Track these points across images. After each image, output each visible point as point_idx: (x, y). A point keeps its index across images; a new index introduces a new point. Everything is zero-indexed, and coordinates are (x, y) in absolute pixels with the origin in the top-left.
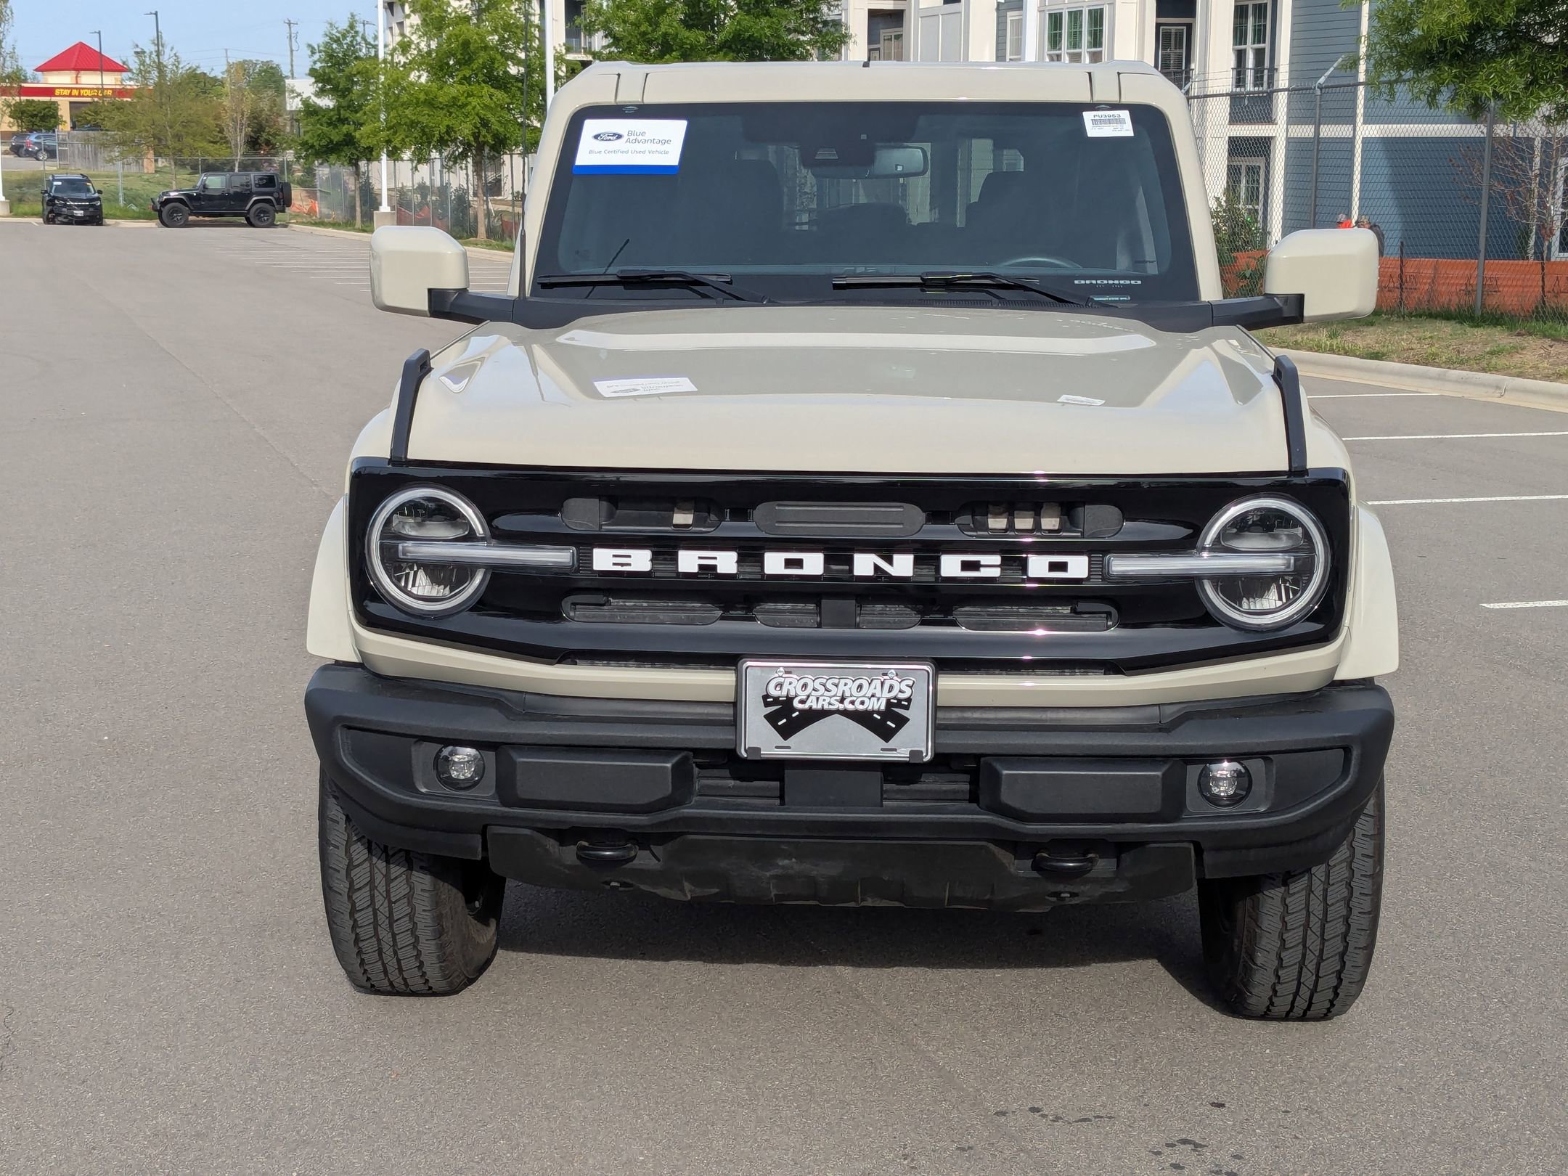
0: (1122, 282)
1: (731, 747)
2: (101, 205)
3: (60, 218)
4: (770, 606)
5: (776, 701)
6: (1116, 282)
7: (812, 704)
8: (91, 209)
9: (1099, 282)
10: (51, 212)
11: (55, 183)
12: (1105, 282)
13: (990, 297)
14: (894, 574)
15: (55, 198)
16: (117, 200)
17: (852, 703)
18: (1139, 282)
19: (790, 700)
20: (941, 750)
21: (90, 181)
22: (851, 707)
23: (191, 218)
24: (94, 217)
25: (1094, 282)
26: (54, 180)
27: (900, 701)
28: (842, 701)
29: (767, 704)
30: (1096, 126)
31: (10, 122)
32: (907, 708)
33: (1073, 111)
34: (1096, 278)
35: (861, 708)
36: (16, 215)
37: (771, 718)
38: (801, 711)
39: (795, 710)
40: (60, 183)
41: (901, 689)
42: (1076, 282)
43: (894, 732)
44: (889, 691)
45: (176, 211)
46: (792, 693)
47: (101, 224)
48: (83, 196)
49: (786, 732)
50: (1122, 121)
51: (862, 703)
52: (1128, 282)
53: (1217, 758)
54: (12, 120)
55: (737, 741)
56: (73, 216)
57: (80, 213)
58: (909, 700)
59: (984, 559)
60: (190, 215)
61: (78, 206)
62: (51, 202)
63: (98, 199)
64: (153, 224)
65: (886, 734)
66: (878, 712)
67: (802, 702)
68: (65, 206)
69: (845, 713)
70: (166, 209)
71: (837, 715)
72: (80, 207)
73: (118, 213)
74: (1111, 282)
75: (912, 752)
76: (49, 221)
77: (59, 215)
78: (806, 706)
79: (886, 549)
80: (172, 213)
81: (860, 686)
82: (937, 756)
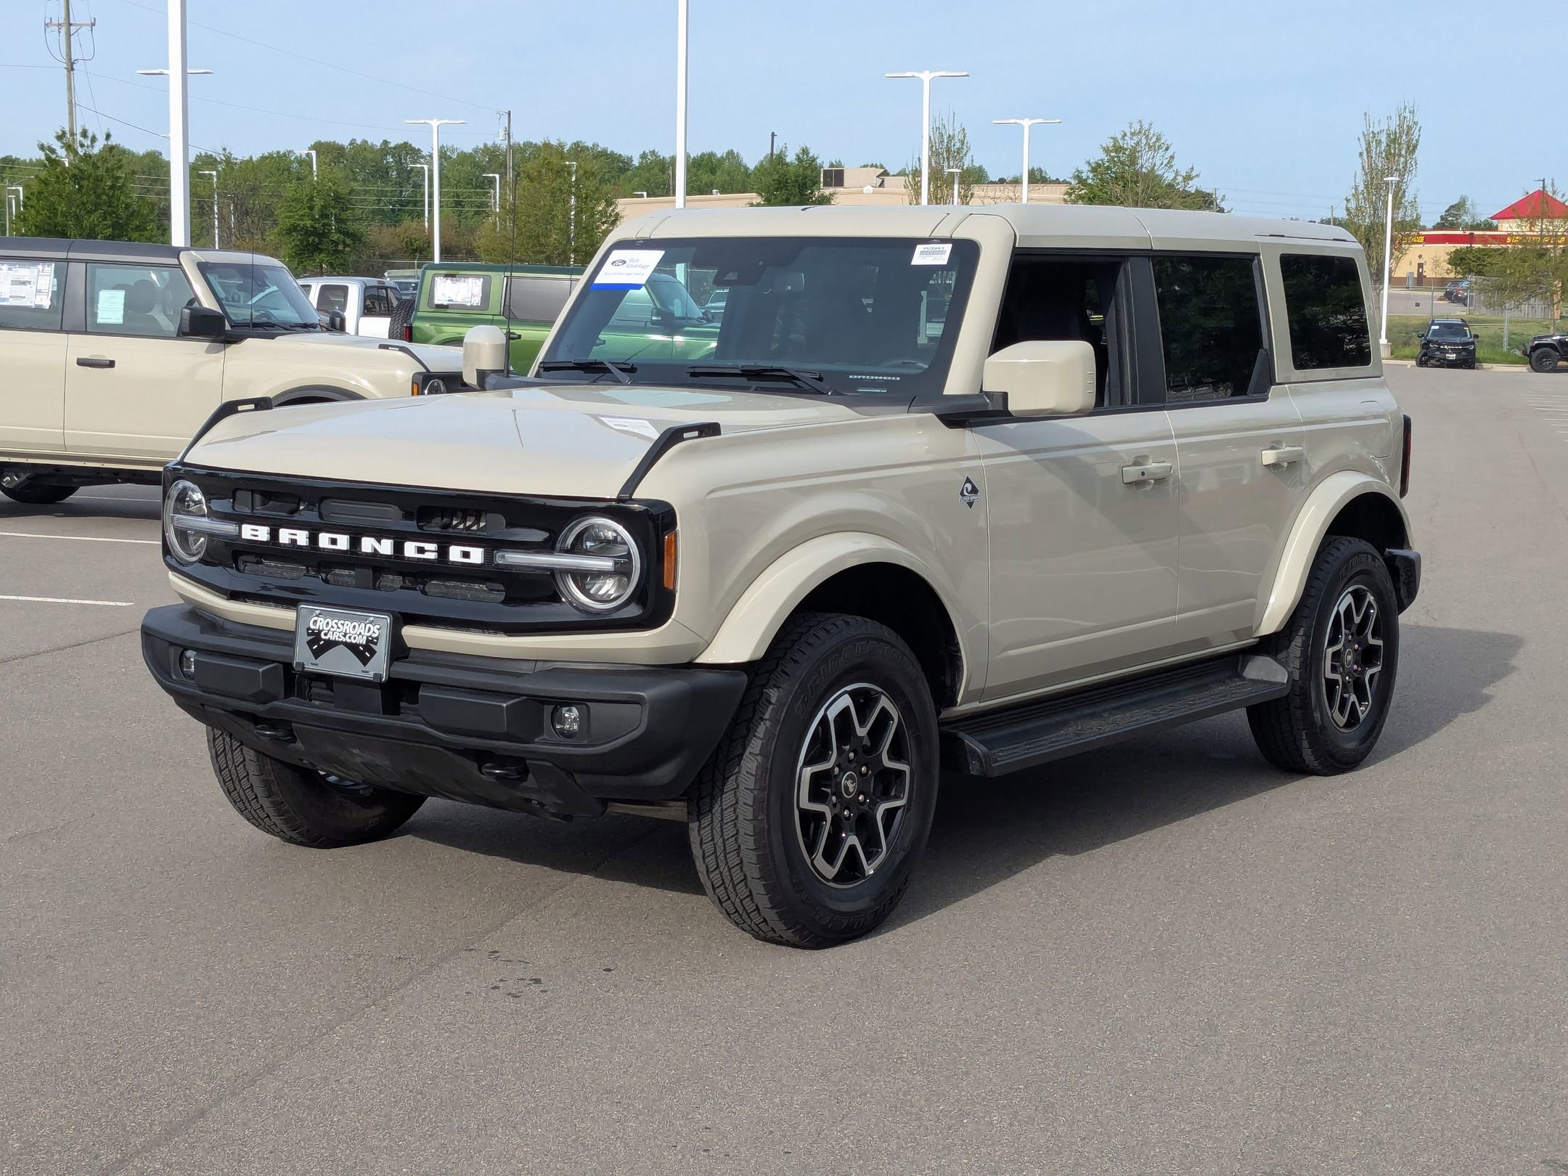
0: (885, 378)
1: (289, 661)
2: (1474, 349)
3: (1432, 362)
4: (337, 571)
5: (313, 633)
6: (881, 378)
7: (331, 637)
8: (1464, 353)
9: (868, 377)
10: (1425, 355)
11: (1433, 327)
12: (872, 377)
13: (793, 386)
14: (381, 552)
15: (1429, 342)
16: (1501, 345)
17: (350, 637)
18: (898, 379)
19: (320, 632)
20: (393, 676)
21: (1467, 326)
22: (348, 641)
23: (1560, 363)
24: (1467, 360)
25: (864, 377)
26: (1433, 324)
27: (373, 638)
28: (345, 636)
29: (309, 634)
30: (921, 257)
31: (1448, 269)
32: (376, 644)
33: (909, 245)
34: (866, 374)
35: (354, 641)
36: (1396, 358)
37: (310, 643)
38: (325, 640)
39: (322, 639)
40: (1437, 327)
41: (375, 631)
42: (851, 377)
43: (369, 659)
44: (368, 632)
45: (1547, 356)
46: (321, 628)
47: (1473, 368)
48: (1458, 340)
49: (317, 654)
50: (943, 252)
51: (355, 638)
52: (890, 378)
53: (569, 702)
54: (1450, 267)
55: (293, 657)
56: (1445, 359)
57: (1452, 356)
58: (377, 638)
59: (428, 546)
60: (1560, 360)
61: (1452, 349)
62: (1426, 345)
63: (1473, 343)
64: (1523, 369)
65: (365, 661)
66: (362, 645)
67: (326, 634)
68: (1438, 349)
69: (346, 644)
70: (1535, 354)
71: (342, 646)
72: (1454, 351)
73: (1498, 358)
74: (876, 378)
75: (375, 675)
76: (1422, 363)
77: (1432, 358)
78: (327, 638)
79: (379, 535)
80: (1542, 358)
81: (354, 627)
82: (390, 679)
